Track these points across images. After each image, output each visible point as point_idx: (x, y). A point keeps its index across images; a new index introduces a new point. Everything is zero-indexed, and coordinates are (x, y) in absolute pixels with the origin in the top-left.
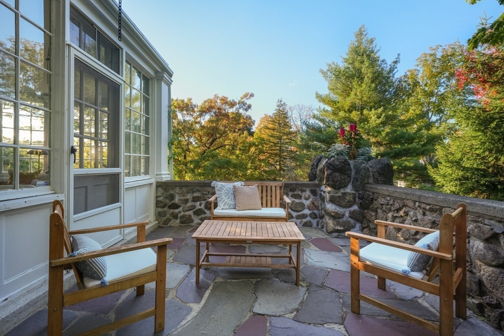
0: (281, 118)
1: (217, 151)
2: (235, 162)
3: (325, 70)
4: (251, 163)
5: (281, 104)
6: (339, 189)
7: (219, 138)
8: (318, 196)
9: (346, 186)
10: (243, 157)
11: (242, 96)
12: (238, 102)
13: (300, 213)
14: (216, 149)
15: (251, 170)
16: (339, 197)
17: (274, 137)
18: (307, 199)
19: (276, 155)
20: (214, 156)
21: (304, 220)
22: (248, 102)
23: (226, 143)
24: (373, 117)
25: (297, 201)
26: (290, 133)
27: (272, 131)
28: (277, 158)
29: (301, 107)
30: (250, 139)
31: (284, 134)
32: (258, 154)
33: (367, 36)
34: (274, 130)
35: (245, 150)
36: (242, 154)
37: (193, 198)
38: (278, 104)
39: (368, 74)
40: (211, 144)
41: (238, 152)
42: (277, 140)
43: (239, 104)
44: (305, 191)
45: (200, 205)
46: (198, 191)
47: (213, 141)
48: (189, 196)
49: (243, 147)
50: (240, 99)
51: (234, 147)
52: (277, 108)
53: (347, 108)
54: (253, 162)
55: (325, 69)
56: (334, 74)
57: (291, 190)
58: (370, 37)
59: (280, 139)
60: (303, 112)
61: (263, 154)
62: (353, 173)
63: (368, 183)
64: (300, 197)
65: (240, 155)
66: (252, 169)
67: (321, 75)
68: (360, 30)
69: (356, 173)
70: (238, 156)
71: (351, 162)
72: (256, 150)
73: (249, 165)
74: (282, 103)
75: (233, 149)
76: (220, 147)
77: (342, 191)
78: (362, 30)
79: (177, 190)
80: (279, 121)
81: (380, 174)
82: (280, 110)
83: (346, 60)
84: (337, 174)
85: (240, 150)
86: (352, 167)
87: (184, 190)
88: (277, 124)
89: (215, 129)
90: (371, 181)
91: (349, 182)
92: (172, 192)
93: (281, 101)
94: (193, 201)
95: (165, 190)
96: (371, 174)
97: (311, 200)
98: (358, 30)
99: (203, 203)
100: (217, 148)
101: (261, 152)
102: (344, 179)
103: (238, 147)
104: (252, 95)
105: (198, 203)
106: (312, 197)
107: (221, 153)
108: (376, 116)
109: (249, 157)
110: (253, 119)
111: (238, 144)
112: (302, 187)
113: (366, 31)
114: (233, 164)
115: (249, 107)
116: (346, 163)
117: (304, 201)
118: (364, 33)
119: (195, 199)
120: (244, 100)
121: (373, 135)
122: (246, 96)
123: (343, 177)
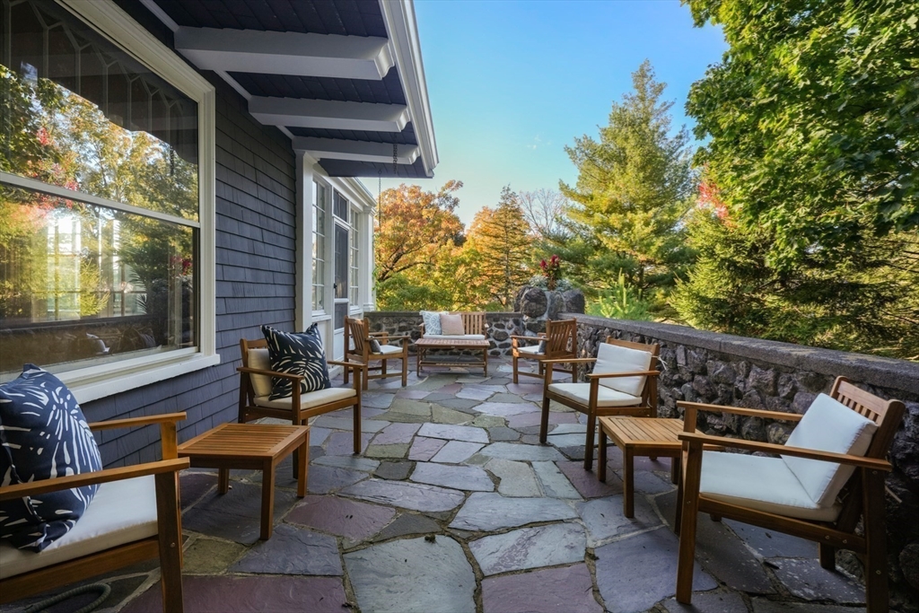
0: (509, 218)
1: (402, 273)
2: (433, 290)
3: (573, 149)
4: (460, 292)
5: (508, 195)
6: (536, 317)
7: (407, 252)
8: (521, 326)
9: (542, 315)
10: (446, 282)
11: (444, 185)
12: (437, 195)
13: (503, 342)
14: (401, 270)
15: (459, 304)
16: (535, 324)
17: (496, 249)
18: (510, 329)
19: (499, 278)
20: (402, 283)
21: (507, 349)
22: (454, 194)
23: (417, 259)
24: (640, 224)
25: (500, 330)
26: (523, 243)
27: (493, 239)
28: (502, 285)
29: (546, 195)
30: (459, 253)
31: (514, 244)
32: (471, 278)
33: (653, 79)
34: (496, 237)
35: (449, 271)
36: (444, 278)
37: (400, 327)
38: (504, 194)
39: (635, 156)
40: (395, 261)
41: (437, 274)
42: (502, 255)
43: (439, 197)
44: (508, 321)
45: (407, 334)
46: (405, 321)
47: (398, 257)
48: (396, 326)
49: (445, 266)
50: (440, 190)
51: (430, 266)
52: (502, 201)
53: (604, 209)
54: (462, 291)
55: (573, 146)
56: (586, 155)
57: (495, 320)
58: (658, 80)
59: (507, 252)
60: (550, 201)
61: (479, 278)
62: (549, 303)
63: (562, 312)
64: (503, 327)
65: (441, 280)
66: (460, 302)
67: (567, 156)
68: (642, 70)
69: (552, 303)
70: (436, 281)
71: (548, 294)
72: (466, 270)
73: (456, 296)
74: (510, 192)
75: (429, 268)
76: (408, 267)
77: (538, 319)
78: (645, 68)
79: (384, 320)
80: (506, 223)
81: (572, 304)
82: (506, 205)
83: (605, 132)
84: (533, 304)
85: (441, 271)
86: (548, 297)
87: (391, 320)
88: (502, 228)
89: (402, 240)
90: (565, 309)
91: (545, 312)
92: (379, 322)
93: (508, 189)
94: (399, 331)
95: (373, 320)
96: (565, 304)
97: (513, 329)
98: (638, 69)
99: (409, 332)
100: (404, 268)
101: (476, 273)
102: (540, 308)
103: (437, 265)
104: (460, 185)
105: (404, 333)
106: (515, 326)
107: (409, 275)
108: (642, 222)
109: (456, 283)
110: (462, 221)
111: (437, 261)
112: (506, 317)
113: (652, 71)
114: (431, 294)
115: (456, 202)
116: (542, 293)
117: (507, 331)
118: (649, 74)
119: (401, 329)
120: (447, 191)
121: (640, 251)
122: (450, 185)
123: (538, 306)
